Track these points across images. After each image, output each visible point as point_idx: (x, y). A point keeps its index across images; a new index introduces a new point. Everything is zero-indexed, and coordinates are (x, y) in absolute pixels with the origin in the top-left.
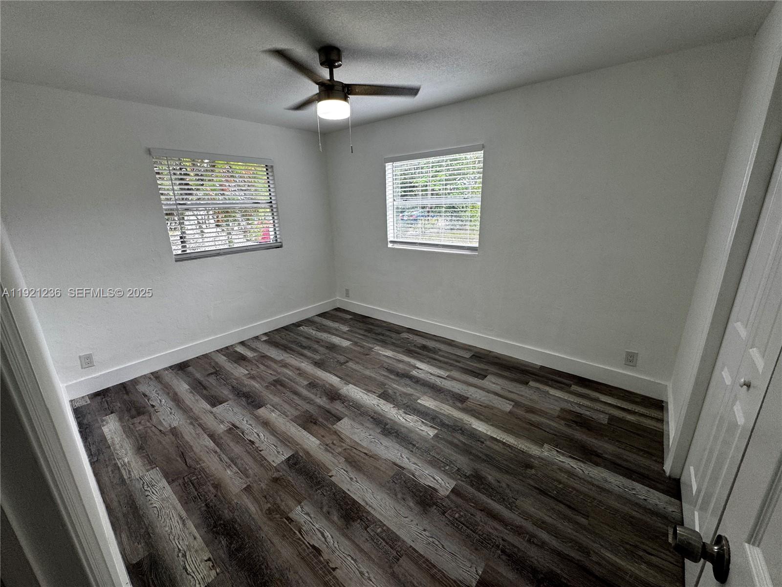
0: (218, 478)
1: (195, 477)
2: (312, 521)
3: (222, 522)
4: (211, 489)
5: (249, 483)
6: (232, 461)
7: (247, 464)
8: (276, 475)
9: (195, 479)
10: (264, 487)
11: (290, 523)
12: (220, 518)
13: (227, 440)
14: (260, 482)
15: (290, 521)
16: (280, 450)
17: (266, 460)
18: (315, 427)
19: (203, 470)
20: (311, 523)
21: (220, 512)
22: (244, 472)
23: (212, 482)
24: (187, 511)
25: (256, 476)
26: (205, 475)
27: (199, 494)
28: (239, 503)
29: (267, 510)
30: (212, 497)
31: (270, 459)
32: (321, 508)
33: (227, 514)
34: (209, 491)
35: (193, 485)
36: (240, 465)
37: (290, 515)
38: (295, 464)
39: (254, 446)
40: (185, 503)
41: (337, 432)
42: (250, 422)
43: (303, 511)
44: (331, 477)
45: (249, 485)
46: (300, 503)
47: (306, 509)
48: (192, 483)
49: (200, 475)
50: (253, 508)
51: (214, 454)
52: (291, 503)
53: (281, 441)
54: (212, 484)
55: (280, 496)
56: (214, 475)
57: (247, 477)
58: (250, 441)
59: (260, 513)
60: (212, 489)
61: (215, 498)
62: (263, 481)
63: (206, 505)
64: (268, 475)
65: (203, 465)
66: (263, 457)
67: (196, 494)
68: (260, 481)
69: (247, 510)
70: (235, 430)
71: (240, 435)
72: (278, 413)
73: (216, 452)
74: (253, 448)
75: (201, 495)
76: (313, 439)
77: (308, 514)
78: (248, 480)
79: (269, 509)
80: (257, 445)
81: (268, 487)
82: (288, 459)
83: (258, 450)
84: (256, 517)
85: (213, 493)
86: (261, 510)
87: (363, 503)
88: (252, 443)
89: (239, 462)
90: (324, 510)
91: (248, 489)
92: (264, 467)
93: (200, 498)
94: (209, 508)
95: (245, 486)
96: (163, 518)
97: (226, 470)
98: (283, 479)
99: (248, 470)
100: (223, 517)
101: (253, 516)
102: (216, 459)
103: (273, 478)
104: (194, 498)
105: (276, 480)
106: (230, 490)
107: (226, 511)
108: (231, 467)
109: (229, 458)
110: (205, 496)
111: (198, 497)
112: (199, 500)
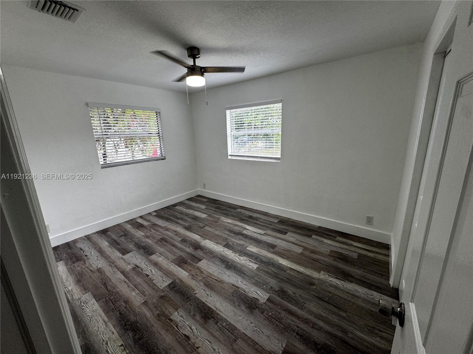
0: (127, 297)
2: (184, 320)
3: (129, 323)
4: (123, 303)
5: (146, 299)
6: (136, 287)
7: (145, 289)
8: (162, 294)
9: (113, 298)
10: (155, 301)
11: (171, 322)
12: (128, 321)
13: (132, 274)
14: (152, 299)
15: (171, 321)
16: (164, 279)
17: (156, 285)
18: (186, 265)
19: (118, 292)
20: (184, 321)
21: (128, 317)
22: (143, 293)
23: (123, 300)
24: (108, 317)
25: (150, 295)
26: (119, 296)
27: (115, 307)
28: (140, 311)
29: (157, 315)
30: (123, 308)
31: (158, 285)
32: (190, 313)
33: (132, 318)
34: (122, 305)
36: (140, 289)
37: (171, 317)
38: (174, 287)
39: (149, 277)
40: (106, 312)
41: (199, 268)
42: (146, 263)
43: (178, 314)
44: (195, 294)
45: (146, 301)
46: (177, 310)
47: (181, 313)
48: (111, 301)
49: (116, 295)
50: (148, 314)
51: (124, 283)
52: (171, 310)
53: (165, 274)
54: (124, 301)
55: (165, 306)
56: (125, 295)
57: (145, 296)
58: (146, 274)
59: (152, 317)
60: (124, 304)
61: (125, 309)
63: (120, 313)
64: (157, 294)
65: (117, 290)
66: (154, 284)
67: (113, 307)
68: (153, 298)
69: (145, 315)
70: (137, 269)
71: (140, 271)
72: (163, 258)
73: (125, 282)
74: (148, 278)
75: (116, 308)
76: (185, 272)
77: (181, 316)
78: (145, 298)
79: (158, 314)
80: (150, 277)
81: (157, 302)
82: (170, 284)
83: (151, 280)
84: (150, 319)
85: (124, 306)
86: (154, 315)
87: (214, 309)
88: (148, 275)
89: (139, 287)
90: (192, 314)
91: (145, 303)
92: (155, 290)
93: (116, 309)
94: (121, 315)
95: (144, 301)
96: (93, 322)
97: (132, 292)
98: (166, 296)
99: (145, 292)
100: (130, 320)
101: (148, 319)
102: (125, 286)
103: (161, 296)
104: (112, 310)
105: (162, 297)
106: (134, 304)
107: (132, 316)
108: (134, 291)
109: (133, 285)
110: (119, 308)
111: (115, 309)
112: (116, 311)
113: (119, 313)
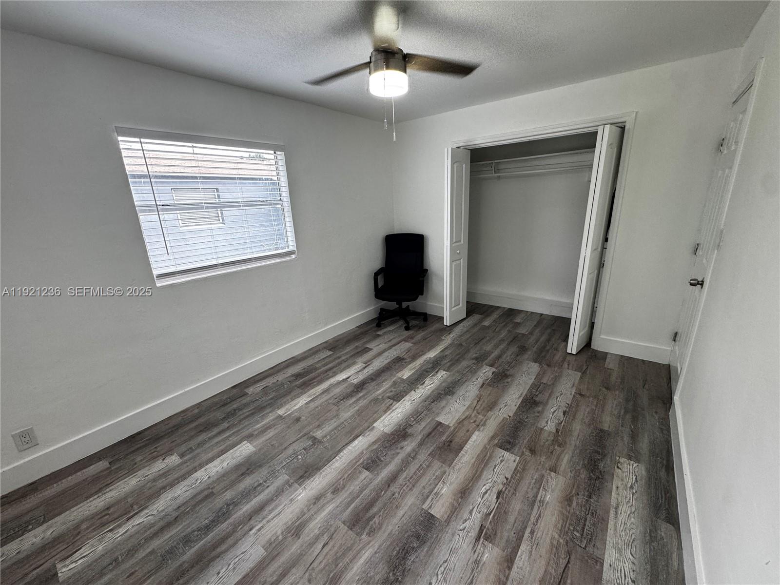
0: (560, 505)
1: (576, 533)
3: (592, 475)
4: (574, 504)
5: (548, 471)
6: (534, 502)
7: (530, 484)
8: (527, 453)
9: (578, 532)
10: (544, 457)
12: (590, 478)
13: (507, 532)
14: (542, 463)
16: (499, 461)
17: (516, 469)
19: (562, 532)
21: (586, 481)
22: (540, 482)
23: (568, 508)
24: (608, 512)
25: (538, 469)
26: (567, 522)
27: (587, 513)
28: (569, 470)
29: (560, 447)
30: (580, 497)
31: (513, 466)
32: (538, 416)
33: (584, 475)
34: (577, 504)
35: (583, 528)
36: (535, 490)
37: (554, 431)
38: (509, 443)
39: (504, 489)
40: (604, 521)
41: (458, 421)
42: (466, 516)
44: (510, 417)
45: (549, 470)
46: (542, 429)
47: (544, 424)
48: (583, 531)
49: (569, 529)
50: (566, 459)
51: (535, 534)
52: (545, 435)
53: (486, 465)
54: (570, 506)
55: (545, 443)
56: (560, 511)
57: (543, 476)
58: (498, 498)
59: (565, 451)
60: (574, 502)
61: (579, 493)
62: (539, 461)
63: (590, 497)
64: (531, 460)
65: (556, 536)
66: (514, 473)
67: (589, 516)
68: (540, 463)
69: (570, 461)
70: (488, 529)
71: (494, 516)
72: (440, 485)
73: (532, 532)
74: (506, 488)
75: (586, 509)
76: (474, 437)
78: (546, 474)
79: (559, 446)
80: (501, 487)
81: (542, 454)
82: (507, 450)
83: (508, 482)
84: (570, 452)
85: (578, 499)
86: (563, 451)
88: (499, 494)
89: (531, 495)
90: (538, 415)
91: (554, 469)
92: (524, 466)
93: (590, 509)
94: (591, 493)
95: (552, 473)
96: (631, 533)
97: (548, 502)
98: (529, 447)
99: (536, 480)
100: (588, 475)
101: (571, 455)
102: (542, 524)
103: (532, 454)
104: (594, 515)
105: (533, 451)
106: (565, 484)
107: (583, 476)
108: (542, 499)
109: (532, 509)
110: (585, 506)
111: (590, 511)
112: (591, 508)
113: (591, 499)
